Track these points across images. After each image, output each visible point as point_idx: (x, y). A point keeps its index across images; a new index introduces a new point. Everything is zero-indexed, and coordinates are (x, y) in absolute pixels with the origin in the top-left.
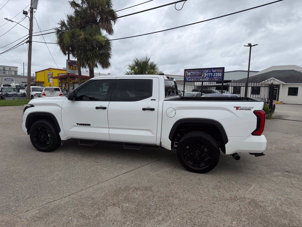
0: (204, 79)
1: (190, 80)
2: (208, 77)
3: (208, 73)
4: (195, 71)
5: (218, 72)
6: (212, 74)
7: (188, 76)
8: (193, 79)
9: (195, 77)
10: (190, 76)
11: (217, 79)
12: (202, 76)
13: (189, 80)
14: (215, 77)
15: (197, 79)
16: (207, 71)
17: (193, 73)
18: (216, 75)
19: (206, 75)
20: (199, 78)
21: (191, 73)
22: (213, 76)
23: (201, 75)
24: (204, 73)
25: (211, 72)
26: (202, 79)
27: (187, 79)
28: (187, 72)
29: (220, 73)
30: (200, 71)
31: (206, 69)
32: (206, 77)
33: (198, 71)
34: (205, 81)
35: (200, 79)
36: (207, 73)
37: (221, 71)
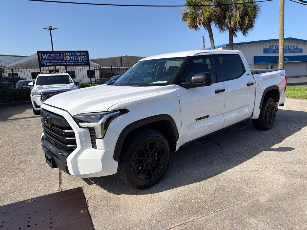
0: (68, 63)
1: (48, 64)
2: (72, 60)
3: (71, 56)
4: (54, 54)
5: (83, 56)
6: (76, 57)
7: (44, 59)
8: (53, 63)
9: (55, 61)
10: (47, 59)
11: (83, 62)
12: (65, 59)
13: (46, 64)
14: (80, 60)
15: (58, 62)
16: (70, 54)
17: (51, 55)
18: (80, 58)
19: (69, 58)
20: (61, 61)
21: (49, 56)
22: (77, 60)
23: (63, 59)
24: (66, 56)
25: (75, 56)
26: (65, 63)
27: (44, 62)
28: (42, 55)
29: (84, 56)
30: (61, 54)
31: (69, 52)
32: (69, 61)
33: (58, 54)
34: (68, 65)
35: (62, 63)
36: (69, 56)
37: (85, 54)
